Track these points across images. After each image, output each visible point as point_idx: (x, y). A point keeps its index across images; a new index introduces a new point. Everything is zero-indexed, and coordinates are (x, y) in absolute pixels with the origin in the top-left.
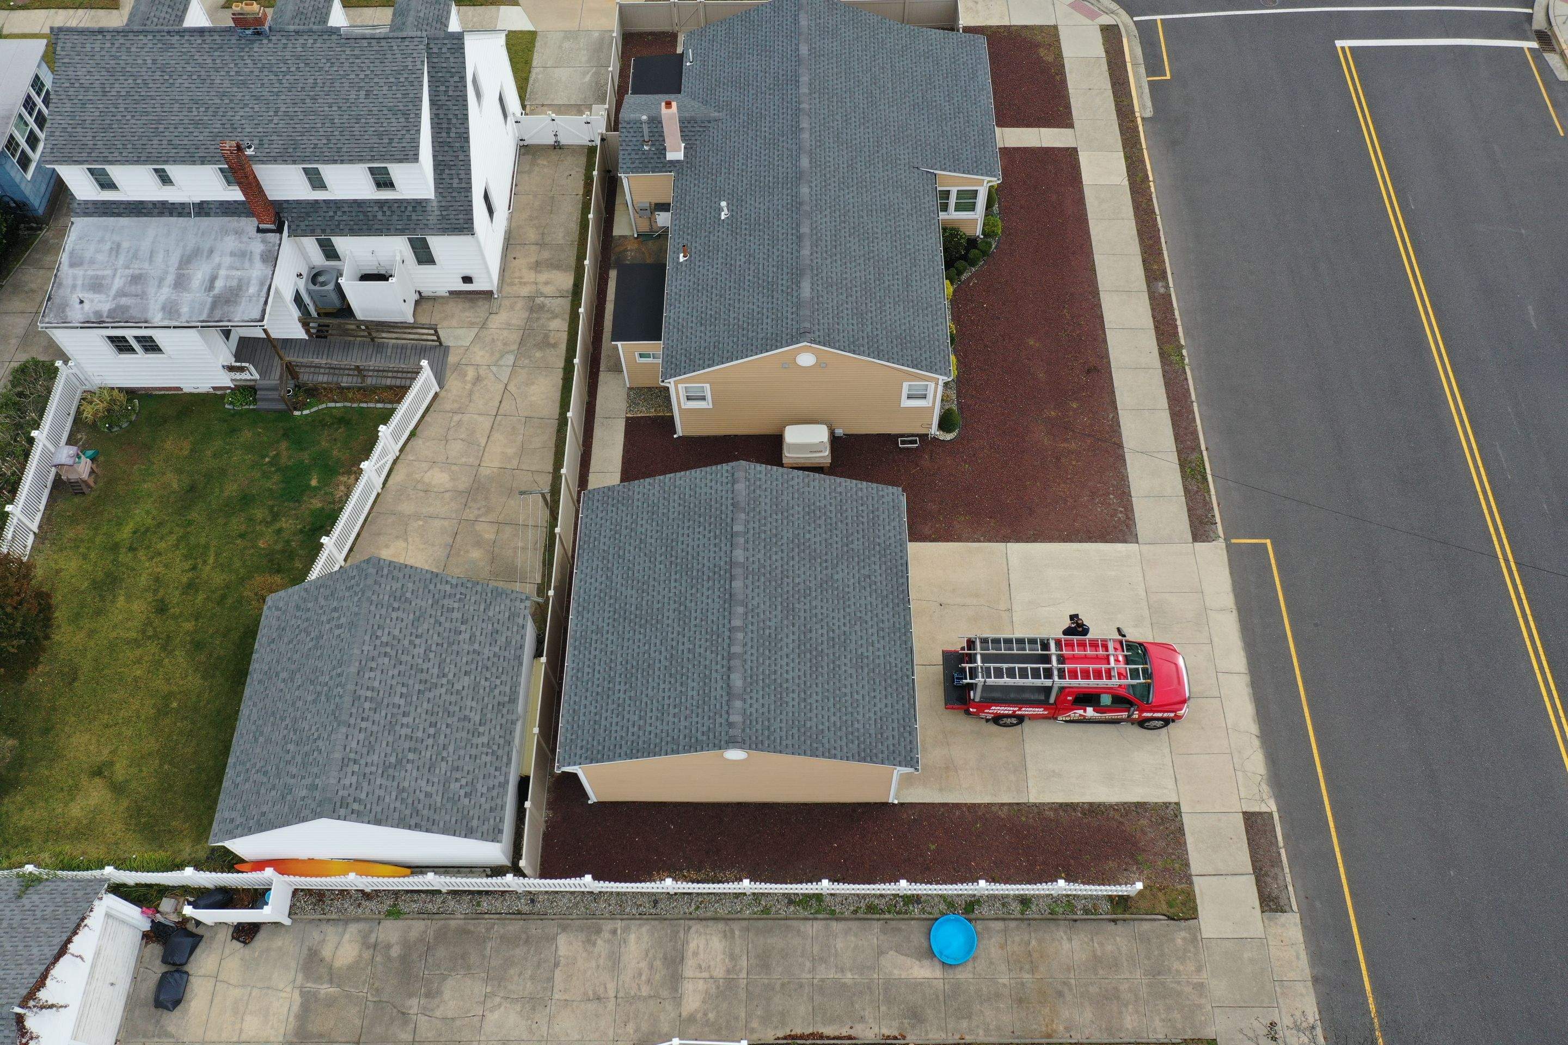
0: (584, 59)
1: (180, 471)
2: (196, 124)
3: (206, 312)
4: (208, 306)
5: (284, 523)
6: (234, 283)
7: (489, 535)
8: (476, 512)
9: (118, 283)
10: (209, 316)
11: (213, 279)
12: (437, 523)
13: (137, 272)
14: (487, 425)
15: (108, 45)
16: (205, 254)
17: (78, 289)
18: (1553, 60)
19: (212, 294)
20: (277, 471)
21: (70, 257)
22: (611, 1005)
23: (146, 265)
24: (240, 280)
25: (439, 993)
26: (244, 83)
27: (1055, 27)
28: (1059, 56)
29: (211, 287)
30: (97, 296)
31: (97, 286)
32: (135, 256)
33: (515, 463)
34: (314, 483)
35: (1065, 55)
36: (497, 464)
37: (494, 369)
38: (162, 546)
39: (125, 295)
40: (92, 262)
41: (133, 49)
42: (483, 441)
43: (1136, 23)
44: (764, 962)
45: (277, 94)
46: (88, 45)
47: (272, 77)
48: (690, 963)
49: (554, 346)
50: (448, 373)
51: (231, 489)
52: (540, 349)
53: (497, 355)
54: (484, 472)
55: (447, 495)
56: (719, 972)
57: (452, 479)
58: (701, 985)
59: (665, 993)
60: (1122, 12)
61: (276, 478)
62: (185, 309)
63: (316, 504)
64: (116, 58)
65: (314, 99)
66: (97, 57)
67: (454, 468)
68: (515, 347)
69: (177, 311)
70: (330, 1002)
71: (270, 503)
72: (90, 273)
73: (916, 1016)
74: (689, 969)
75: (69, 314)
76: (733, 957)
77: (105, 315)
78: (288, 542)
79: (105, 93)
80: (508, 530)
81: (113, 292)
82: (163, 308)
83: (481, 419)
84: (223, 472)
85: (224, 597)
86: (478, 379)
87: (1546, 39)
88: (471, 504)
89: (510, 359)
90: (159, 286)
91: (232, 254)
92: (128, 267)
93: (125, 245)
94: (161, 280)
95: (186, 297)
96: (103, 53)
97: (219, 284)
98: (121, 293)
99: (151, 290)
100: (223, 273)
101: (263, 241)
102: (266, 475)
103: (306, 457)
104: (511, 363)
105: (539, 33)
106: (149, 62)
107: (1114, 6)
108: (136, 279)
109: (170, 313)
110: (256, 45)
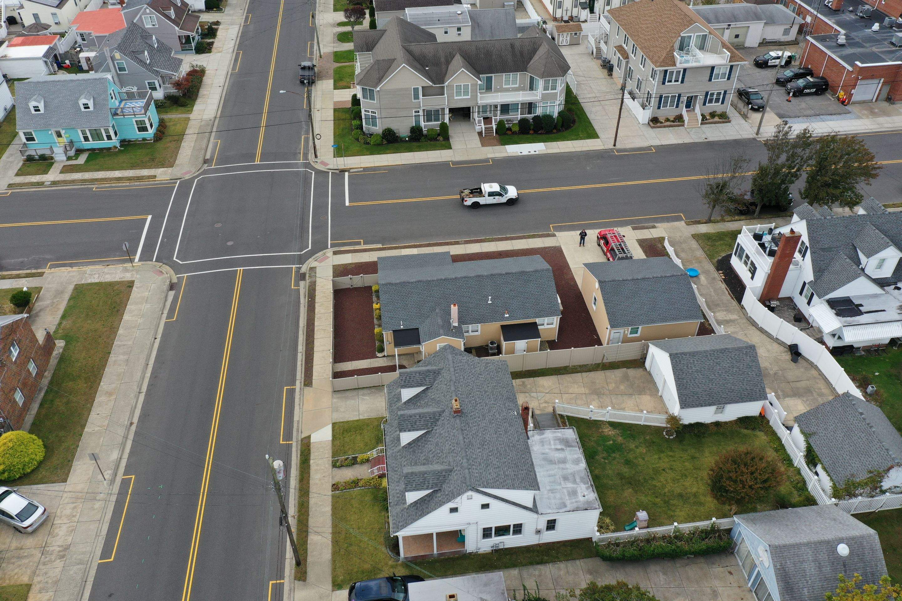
0: (353, 401)
1: (623, 490)
2: (506, 432)
3: (574, 448)
4: (571, 448)
5: (632, 446)
6: (557, 442)
7: (614, 385)
8: (605, 390)
9: (570, 485)
10: (576, 447)
11: (557, 450)
12: (614, 401)
13: (562, 479)
14: (567, 395)
15: (474, 467)
16: (545, 455)
17: (577, 500)
18: (351, 171)
19: (565, 448)
20: (609, 456)
21: (561, 508)
22: (746, 332)
23: (557, 477)
24: (555, 440)
25: (765, 367)
26: (483, 416)
27: (333, 266)
28: (351, 264)
29: (562, 449)
30: (579, 491)
31: (573, 493)
32: (554, 482)
33: (582, 384)
34: (611, 442)
35: (351, 262)
36: (583, 389)
37: (539, 398)
38: (658, 484)
39: (575, 480)
40: (561, 499)
41: (474, 456)
42: (574, 395)
43: (331, 247)
44: (718, 305)
45: (486, 404)
46: (476, 475)
47: (478, 405)
48: (725, 318)
49: (523, 382)
50: (545, 412)
51: (625, 470)
52: (526, 386)
53: (532, 399)
54: (587, 392)
55: (601, 400)
56: (725, 313)
57: (594, 400)
58: (730, 316)
59: (736, 322)
60: (324, 251)
61: (613, 455)
62: (576, 456)
63: (620, 439)
64: (480, 464)
65: (486, 392)
66: (481, 471)
67: (589, 401)
68: (527, 394)
69: (577, 459)
70: (783, 391)
71: (626, 453)
72: (567, 498)
73: (714, 279)
74: (728, 318)
75: (591, 499)
76: (719, 311)
77: (587, 485)
78: (640, 443)
79: (498, 467)
80: (608, 381)
81: (575, 486)
82: (577, 464)
83: (564, 398)
84: (619, 474)
85: (671, 456)
86: (546, 402)
87: (343, 171)
88: (602, 392)
89: (532, 394)
90: (567, 469)
91: (543, 445)
92: (561, 483)
93: (548, 488)
94: (563, 469)
95: (569, 457)
96: (478, 468)
97: (559, 447)
98: (575, 482)
99: (570, 471)
100: (553, 447)
101: (533, 436)
102: (614, 458)
103: (599, 448)
104: (535, 394)
105: (333, 422)
106: (479, 450)
107: (321, 253)
108: (565, 478)
109: (579, 461)
110: (464, 411)
